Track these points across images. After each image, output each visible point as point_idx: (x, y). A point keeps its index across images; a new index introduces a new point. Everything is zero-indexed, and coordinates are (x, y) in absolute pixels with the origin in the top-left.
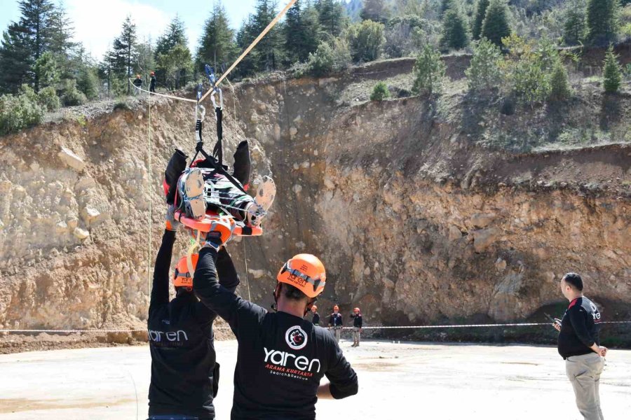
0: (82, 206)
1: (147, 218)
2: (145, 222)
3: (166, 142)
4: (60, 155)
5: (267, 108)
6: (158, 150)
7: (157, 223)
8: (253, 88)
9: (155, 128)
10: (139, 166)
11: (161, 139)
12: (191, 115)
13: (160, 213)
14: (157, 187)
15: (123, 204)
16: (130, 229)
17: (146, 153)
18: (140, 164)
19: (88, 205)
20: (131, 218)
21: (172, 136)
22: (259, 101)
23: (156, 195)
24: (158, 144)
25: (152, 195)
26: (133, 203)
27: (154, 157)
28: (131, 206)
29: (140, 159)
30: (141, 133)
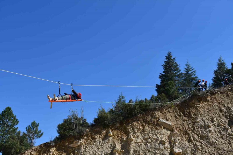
0: (172, 148)
1: (214, 152)
3: (226, 109)
4: (159, 122)
6: (221, 114)
9: (219, 103)
10: (207, 124)
11: (223, 108)
13: (224, 149)
14: (221, 135)
15: (197, 145)
17: (212, 117)
19: (175, 147)
23: (221, 139)
24: (221, 110)
25: (217, 139)
26: (204, 144)
27: (218, 118)
28: (203, 146)
29: (208, 120)
30: (209, 107)
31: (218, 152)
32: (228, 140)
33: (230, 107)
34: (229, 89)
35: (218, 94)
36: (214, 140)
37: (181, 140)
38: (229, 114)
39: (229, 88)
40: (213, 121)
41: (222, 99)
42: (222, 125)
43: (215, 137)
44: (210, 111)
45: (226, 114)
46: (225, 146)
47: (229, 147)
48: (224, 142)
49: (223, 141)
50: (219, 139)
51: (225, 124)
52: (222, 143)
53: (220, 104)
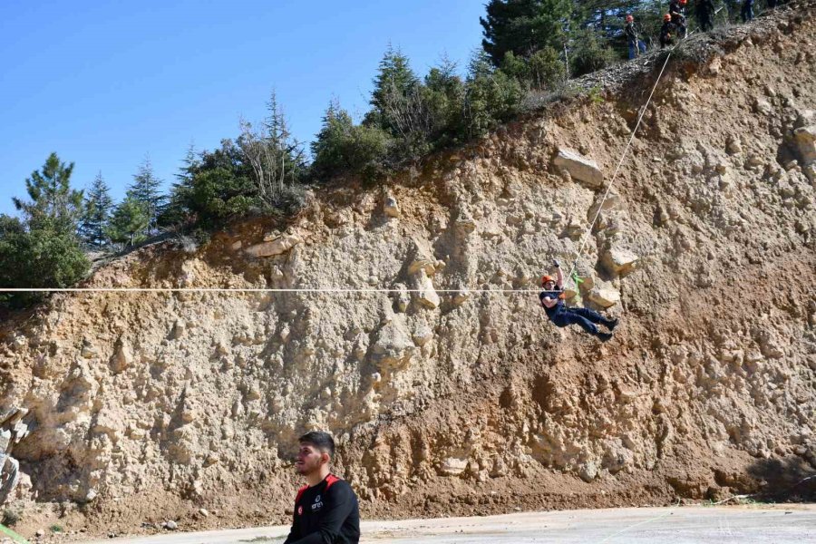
0: (604, 248)
1: (735, 256)
2: (732, 264)
3: (773, 104)
4: (557, 162)
6: (756, 123)
7: (759, 263)
9: (749, 81)
10: (712, 160)
11: (763, 103)
13: (765, 246)
14: (756, 195)
15: (682, 236)
17: (728, 134)
18: (716, 156)
19: (614, 245)
20: (702, 259)
21: (786, 91)
23: (756, 211)
24: (755, 109)
25: (744, 211)
26: (705, 231)
27: (748, 139)
28: (702, 237)
29: (715, 146)
30: (717, 99)
31: (746, 254)
32: (777, 212)
33: (787, 96)
34: (781, 27)
35: (747, 45)
36: (736, 217)
37: (629, 220)
38: (782, 120)
39: (782, 22)
40: (730, 150)
41: (758, 67)
42: (760, 163)
43: (737, 206)
44: (720, 111)
45: (771, 121)
46: (766, 233)
47: (778, 236)
48: (766, 219)
49: (762, 217)
50: (749, 210)
51: (767, 159)
52: (757, 223)
53: (751, 84)
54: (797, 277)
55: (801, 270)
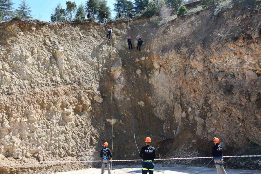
1: (26, 85)
2: (24, 87)
3: (51, 43)
5: (121, 33)
6: (44, 47)
7: (34, 88)
8: (113, 24)
9: (45, 36)
11: (47, 41)
12: (72, 32)
13: (38, 82)
14: (39, 67)
16: (8, 91)
17: (33, 48)
18: (26, 52)
20: (12, 84)
22: (117, 30)
23: (37, 72)
24: (45, 44)
25: (33, 71)
26: (16, 75)
27: (40, 50)
28: (14, 77)
29: (27, 50)
30: (33, 37)
31: (30, 85)
32: (45, 74)
33: (56, 42)
34: (58, 26)
35: (46, 27)
36: (29, 72)
38: (53, 48)
39: (59, 24)
40: (32, 54)
41: (49, 33)
42: (43, 58)
43: (31, 69)
44: (33, 41)
45: (49, 47)
46: (40, 79)
47: (44, 81)
48: (41, 75)
49: (39, 74)
50: (35, 71)
51: (45, 57)
52: (38, 76)
54: (47, 94)
55: (49, 92)
